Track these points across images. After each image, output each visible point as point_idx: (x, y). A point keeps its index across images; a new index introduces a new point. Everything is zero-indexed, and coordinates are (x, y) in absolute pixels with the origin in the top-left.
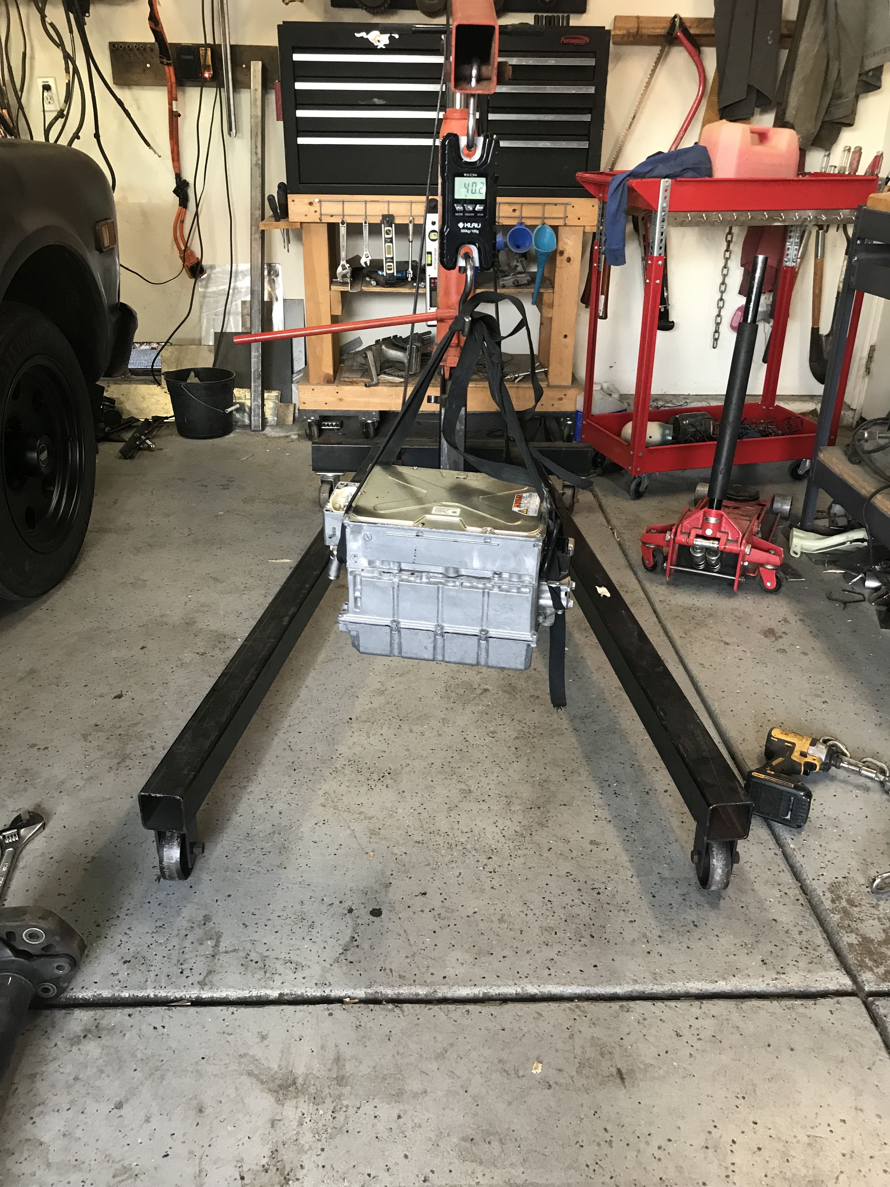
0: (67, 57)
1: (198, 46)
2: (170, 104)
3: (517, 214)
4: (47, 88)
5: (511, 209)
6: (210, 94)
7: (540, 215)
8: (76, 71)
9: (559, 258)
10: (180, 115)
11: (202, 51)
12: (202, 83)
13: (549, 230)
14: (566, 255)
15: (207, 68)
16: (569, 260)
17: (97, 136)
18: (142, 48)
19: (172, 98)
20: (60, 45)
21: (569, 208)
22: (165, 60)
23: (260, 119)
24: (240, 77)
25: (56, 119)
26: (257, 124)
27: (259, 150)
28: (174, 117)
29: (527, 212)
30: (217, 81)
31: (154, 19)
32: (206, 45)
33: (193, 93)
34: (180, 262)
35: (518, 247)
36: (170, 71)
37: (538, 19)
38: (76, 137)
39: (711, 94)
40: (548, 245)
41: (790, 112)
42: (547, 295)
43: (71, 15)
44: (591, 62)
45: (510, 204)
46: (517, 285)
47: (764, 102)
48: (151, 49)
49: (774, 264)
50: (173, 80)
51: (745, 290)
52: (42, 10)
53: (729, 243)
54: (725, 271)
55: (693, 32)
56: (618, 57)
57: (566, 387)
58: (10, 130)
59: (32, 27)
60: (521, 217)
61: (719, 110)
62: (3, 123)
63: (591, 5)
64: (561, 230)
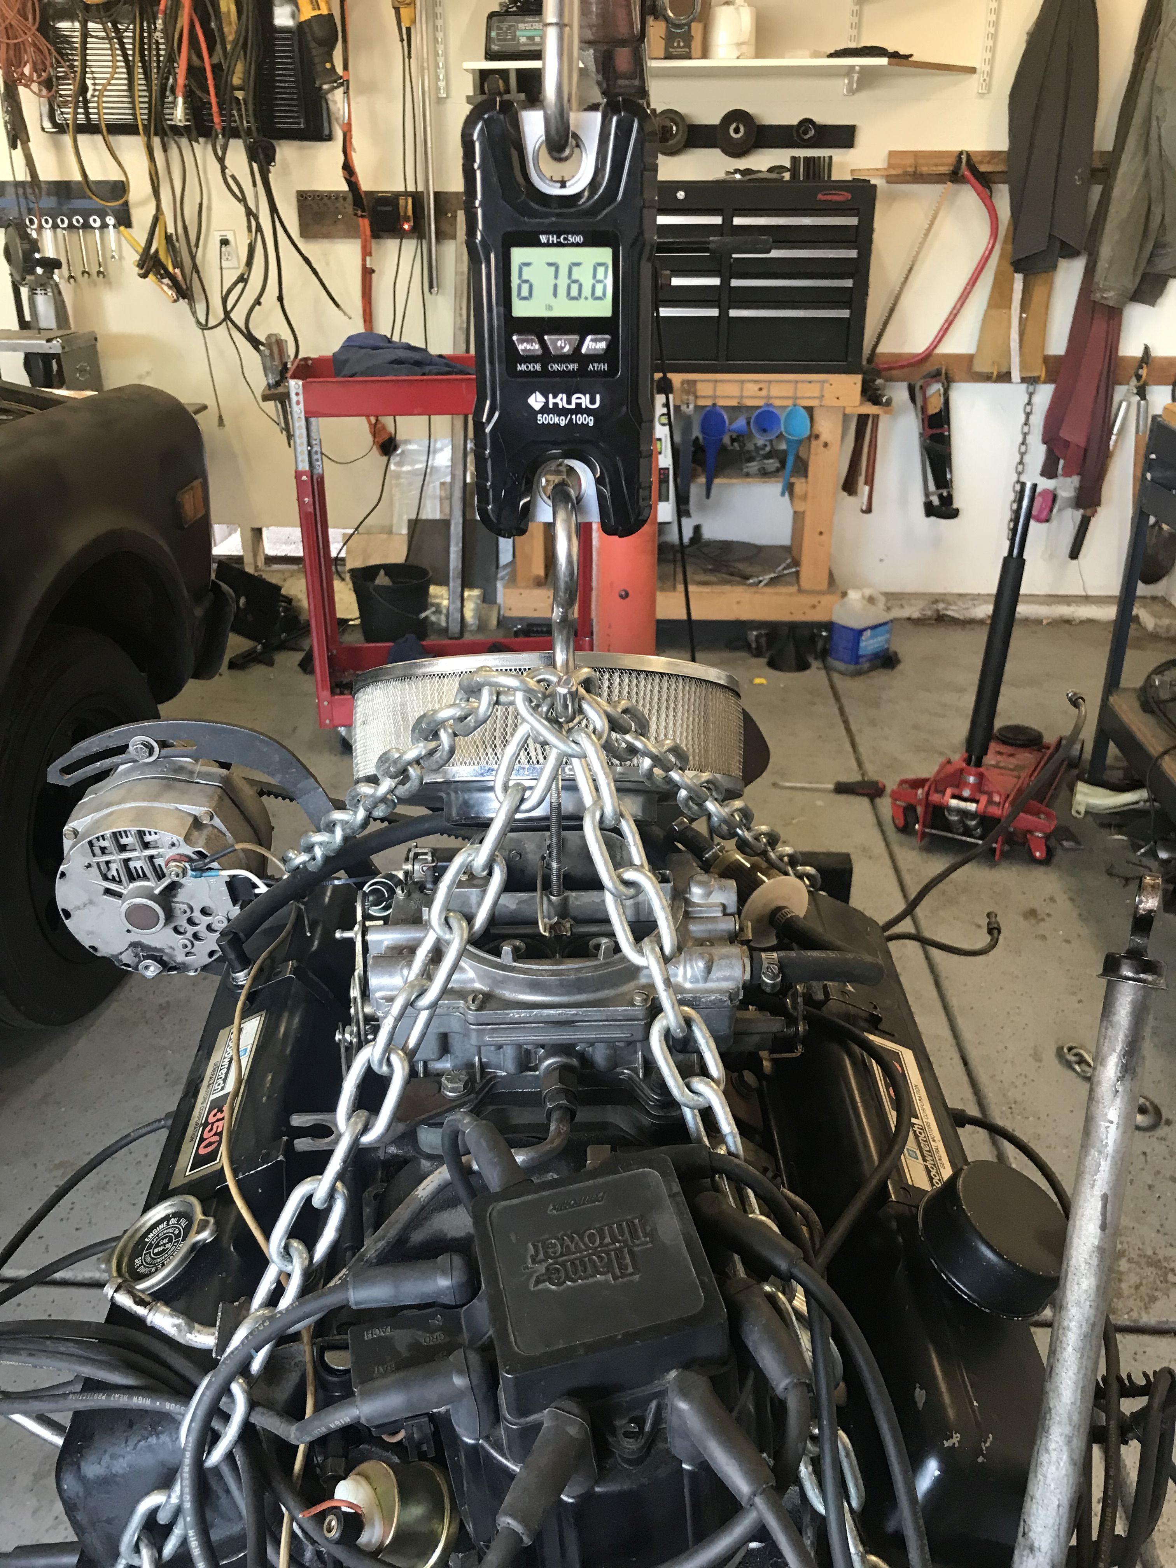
0: (249, 213)
1: (397, 195)
2: (364, 260)
3: (764, 393)
4: (225, 242)
5: (756, 387)
6: (410, 246)
7: (790, 394)
8: (259, 228)
9: (814, 443)
10: (373, 271)
11: (402, 201)
12: (401, 235)
13: (803, 411)
14: (822, 440)
15: (407, 219)
16: (826, 445)
17: (280, 299)
18: (333, 196)
19: (366, 252)
20: (243, 200)
21: (826, 385)
22: (359, 213)
23: (465, 277)
24: (445, 227)
25: (235, 284)
27: (464, 312)
28: (367, 273)
29: (776, 391)
30: (419, 232)
31: (348, 168)
32: (406, 194)
33: (391, 245)
34: (369, 438)
35: (764, 431)
36: (365, 224)
37: (794, 160)
38: (258, 302)
39: (1005, 242)
40: (801, 428)
41: (1102, 264)
42: (800, 485)
43: (255, 165)
44: (853, 221)
45: (755, 381)
46: (764, 474)
47: (1070, 253)
48: (345, 199)
49: (1082, 443)
50: (368, 232)
51: (1049, 471)
52: (221, 160)
53: (1028, 415)
54: (1023, 449)
55: (983, 168)
56: (892, 198)
57: (821, 593)
58: (183, 292)
59: (209, 176)
60: (769, 397)
61: (1012, 263)
62: (175, 284)
63: (861, 138)
64: (817, 414)
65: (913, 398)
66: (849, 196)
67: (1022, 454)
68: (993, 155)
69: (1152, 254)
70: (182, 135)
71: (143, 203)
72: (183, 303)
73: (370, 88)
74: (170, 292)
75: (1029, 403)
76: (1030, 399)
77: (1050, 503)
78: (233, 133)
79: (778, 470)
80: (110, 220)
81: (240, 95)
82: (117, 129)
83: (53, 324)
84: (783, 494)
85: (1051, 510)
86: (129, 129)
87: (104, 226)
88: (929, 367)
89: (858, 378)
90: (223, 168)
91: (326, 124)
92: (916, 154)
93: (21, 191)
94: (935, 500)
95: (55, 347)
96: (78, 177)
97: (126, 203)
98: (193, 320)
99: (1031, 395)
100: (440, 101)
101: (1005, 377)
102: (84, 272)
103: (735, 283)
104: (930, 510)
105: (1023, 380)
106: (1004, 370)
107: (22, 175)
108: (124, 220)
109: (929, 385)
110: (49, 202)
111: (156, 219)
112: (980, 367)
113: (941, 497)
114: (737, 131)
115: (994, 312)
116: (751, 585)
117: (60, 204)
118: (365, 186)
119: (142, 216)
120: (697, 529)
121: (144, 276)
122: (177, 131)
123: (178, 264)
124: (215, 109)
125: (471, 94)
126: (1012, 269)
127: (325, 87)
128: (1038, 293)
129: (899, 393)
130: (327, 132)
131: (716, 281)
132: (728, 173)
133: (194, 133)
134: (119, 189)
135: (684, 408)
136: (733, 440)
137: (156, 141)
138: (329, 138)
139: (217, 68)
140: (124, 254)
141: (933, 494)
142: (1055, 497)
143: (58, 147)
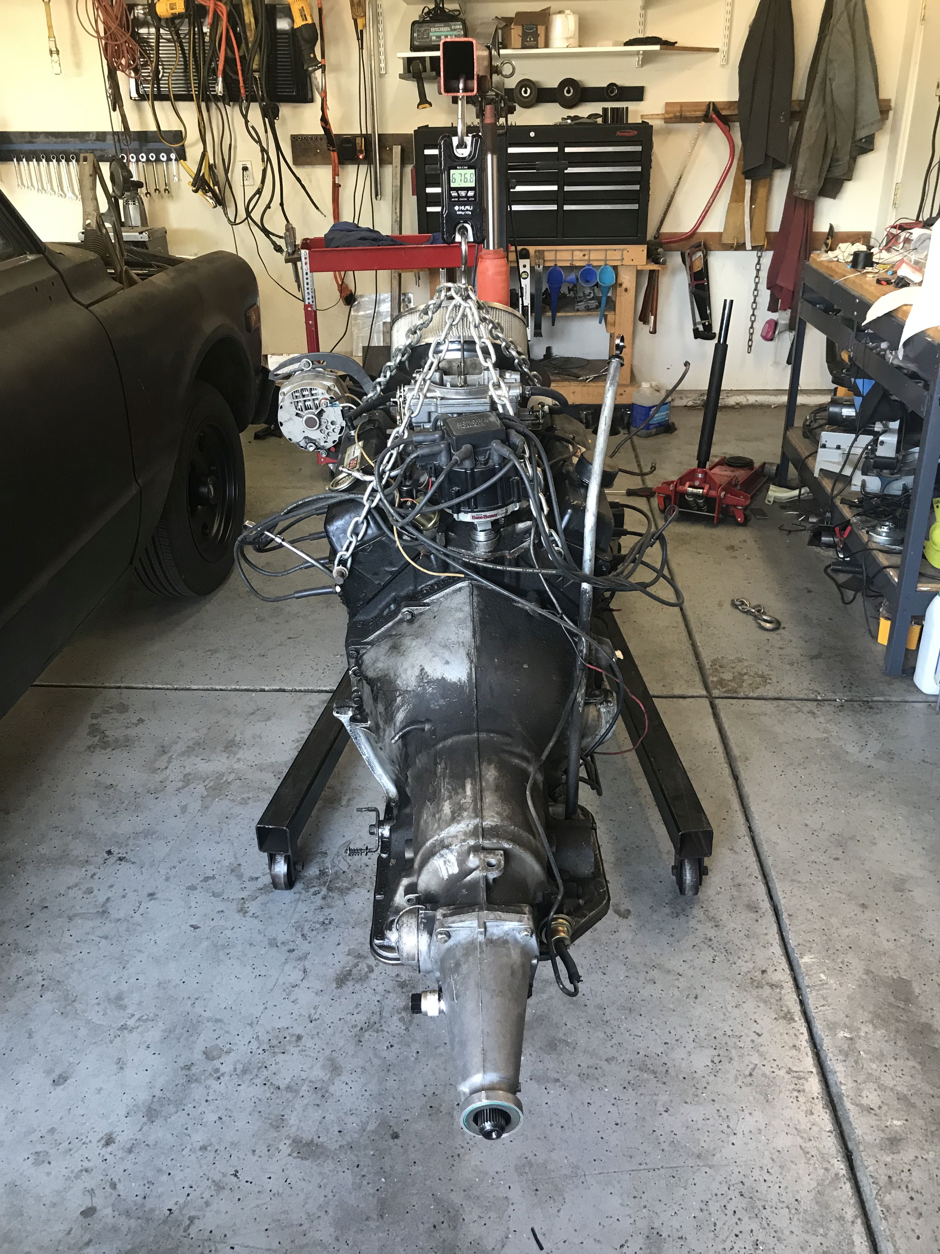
0: (263, 150)
1: (355, 136)
2: (334, 178)
3: (586, 257)
4: (245, 169)
5: (582, 254)
6: (363, 168)
7: (603, 257)
8: (269, 159)
9: (618, 289)
10: (340, 186)
11: (358, 140)
12: (358, 162)
13: (611, 269)
14: (624, 286)
15: (361, 152)
16: (626, 290)
17: (282, 204)
18: (315, 138)
19: (335, 174)
20: (259, 142)
21: (625, 252)
22: (331, 149)
23: (399, 188)
24: (385, 156)
25: (254, 195)
26: (396, 191)
27: (398, 211)
28: (336, 187)
29: (593, 256)
30: (369, 160)
31: (324, 120)
32: (361, 135)
33: (351, 170)
34: (338, 294)
35: (587, 281)
36: (334, 155)
37: (605, 110)
38: (268, 207)
39: (739, 159)
40: (608, 279)
41: (799, 173)
42: (610, 316)
43: (266, 120)
44: (639, 148)
45: (581, 250)
46: (588, 309)
47: (782, 167)
48: (321, 139)
49: (791, 288)
50: (337, 161)
51: (773, 308)
52: (245, 116)
53: (758, 271)
54: (756, 293)
55: (724, 113)
56: (669, 132)
57: (626, 386)
58: (220, 201)
59: (236, 126)
60: (589, 260)
61: (743, 173)
62: (215, 196)
63: (648, 95)
64: (620, 269)
65: (684, 261)
66: (636, 133)
67: (755, 297)
68: (731, 104)
69: (830, 167)
70: (219, 101)
71: (193, 144)
72: (219, 209)
73: (337, 69)
74: (211, 201)
75: (758, 263)
76: (759, 261)
77: (773, 327)
78: (252, 98)
79: (597, 307)
80: (173, 156)
81: (257, 75)
82: (179, 98)
83: (139, 223)
84: (600, 322)
85: (774, 333)
86: (188, 98)
87: (169, 159)
88: (694, 241)
89: (645, 247)
90: (247, 122)
91: (309, 92)
92: (681, 104)
93: (116, 138)
94: (701, 328)
95: (145, 237)
96: (154, 128)
97: (183, 145)
98: (226, 220)
99: (759, 258)
100: (381, 76)
101: (741, 247)
102: (156, 190)
103: (567, 188)
104: (697, 334)
105: (754, 248)
106: (741, 242)
107: (118, 127)
108: (182, 156)
109: (694, 253)
110: (135, 145)
111: (204, 155)
112: (726, 240)
113: (704, 325)
114: (568, 92)
115: (734, 205)
116: (581, 381)
117: (141, 146)
118: (335, 131)
119: (194, 152)
120: (549, 349)
121: (196, 191)
122: (217, 98)
123: (216, 183)
124: (241, 84)
125: (402, 72)
126: (743, 177)
127: (310, 69)
128: (762, 192)
129: (676, 259)
130: (310, 96)
131: (555, 188)
132: (563, 119)
133: (227, 101)
134: (178, 136)
135: (537, 267)
136: (569, 290)
137: (203, 105)
138: (312, 101)
139: (243, 58)
140: (181, 177)
141: (699, 323)
142: (776, 323)
143: (140, 109)
